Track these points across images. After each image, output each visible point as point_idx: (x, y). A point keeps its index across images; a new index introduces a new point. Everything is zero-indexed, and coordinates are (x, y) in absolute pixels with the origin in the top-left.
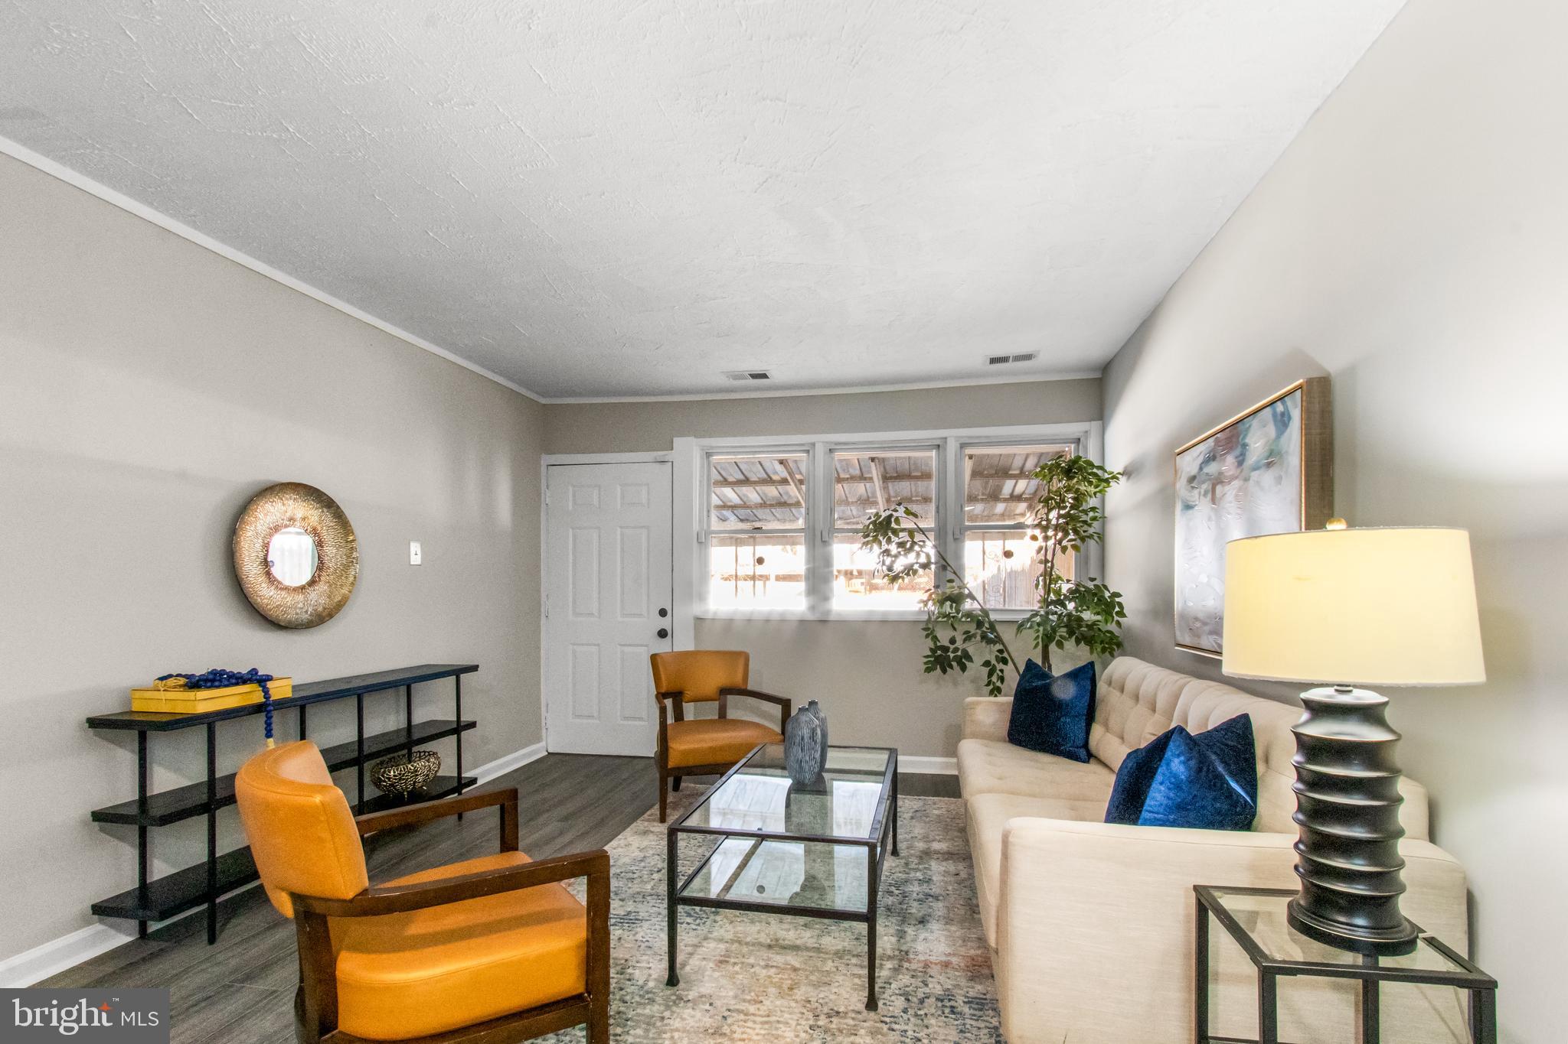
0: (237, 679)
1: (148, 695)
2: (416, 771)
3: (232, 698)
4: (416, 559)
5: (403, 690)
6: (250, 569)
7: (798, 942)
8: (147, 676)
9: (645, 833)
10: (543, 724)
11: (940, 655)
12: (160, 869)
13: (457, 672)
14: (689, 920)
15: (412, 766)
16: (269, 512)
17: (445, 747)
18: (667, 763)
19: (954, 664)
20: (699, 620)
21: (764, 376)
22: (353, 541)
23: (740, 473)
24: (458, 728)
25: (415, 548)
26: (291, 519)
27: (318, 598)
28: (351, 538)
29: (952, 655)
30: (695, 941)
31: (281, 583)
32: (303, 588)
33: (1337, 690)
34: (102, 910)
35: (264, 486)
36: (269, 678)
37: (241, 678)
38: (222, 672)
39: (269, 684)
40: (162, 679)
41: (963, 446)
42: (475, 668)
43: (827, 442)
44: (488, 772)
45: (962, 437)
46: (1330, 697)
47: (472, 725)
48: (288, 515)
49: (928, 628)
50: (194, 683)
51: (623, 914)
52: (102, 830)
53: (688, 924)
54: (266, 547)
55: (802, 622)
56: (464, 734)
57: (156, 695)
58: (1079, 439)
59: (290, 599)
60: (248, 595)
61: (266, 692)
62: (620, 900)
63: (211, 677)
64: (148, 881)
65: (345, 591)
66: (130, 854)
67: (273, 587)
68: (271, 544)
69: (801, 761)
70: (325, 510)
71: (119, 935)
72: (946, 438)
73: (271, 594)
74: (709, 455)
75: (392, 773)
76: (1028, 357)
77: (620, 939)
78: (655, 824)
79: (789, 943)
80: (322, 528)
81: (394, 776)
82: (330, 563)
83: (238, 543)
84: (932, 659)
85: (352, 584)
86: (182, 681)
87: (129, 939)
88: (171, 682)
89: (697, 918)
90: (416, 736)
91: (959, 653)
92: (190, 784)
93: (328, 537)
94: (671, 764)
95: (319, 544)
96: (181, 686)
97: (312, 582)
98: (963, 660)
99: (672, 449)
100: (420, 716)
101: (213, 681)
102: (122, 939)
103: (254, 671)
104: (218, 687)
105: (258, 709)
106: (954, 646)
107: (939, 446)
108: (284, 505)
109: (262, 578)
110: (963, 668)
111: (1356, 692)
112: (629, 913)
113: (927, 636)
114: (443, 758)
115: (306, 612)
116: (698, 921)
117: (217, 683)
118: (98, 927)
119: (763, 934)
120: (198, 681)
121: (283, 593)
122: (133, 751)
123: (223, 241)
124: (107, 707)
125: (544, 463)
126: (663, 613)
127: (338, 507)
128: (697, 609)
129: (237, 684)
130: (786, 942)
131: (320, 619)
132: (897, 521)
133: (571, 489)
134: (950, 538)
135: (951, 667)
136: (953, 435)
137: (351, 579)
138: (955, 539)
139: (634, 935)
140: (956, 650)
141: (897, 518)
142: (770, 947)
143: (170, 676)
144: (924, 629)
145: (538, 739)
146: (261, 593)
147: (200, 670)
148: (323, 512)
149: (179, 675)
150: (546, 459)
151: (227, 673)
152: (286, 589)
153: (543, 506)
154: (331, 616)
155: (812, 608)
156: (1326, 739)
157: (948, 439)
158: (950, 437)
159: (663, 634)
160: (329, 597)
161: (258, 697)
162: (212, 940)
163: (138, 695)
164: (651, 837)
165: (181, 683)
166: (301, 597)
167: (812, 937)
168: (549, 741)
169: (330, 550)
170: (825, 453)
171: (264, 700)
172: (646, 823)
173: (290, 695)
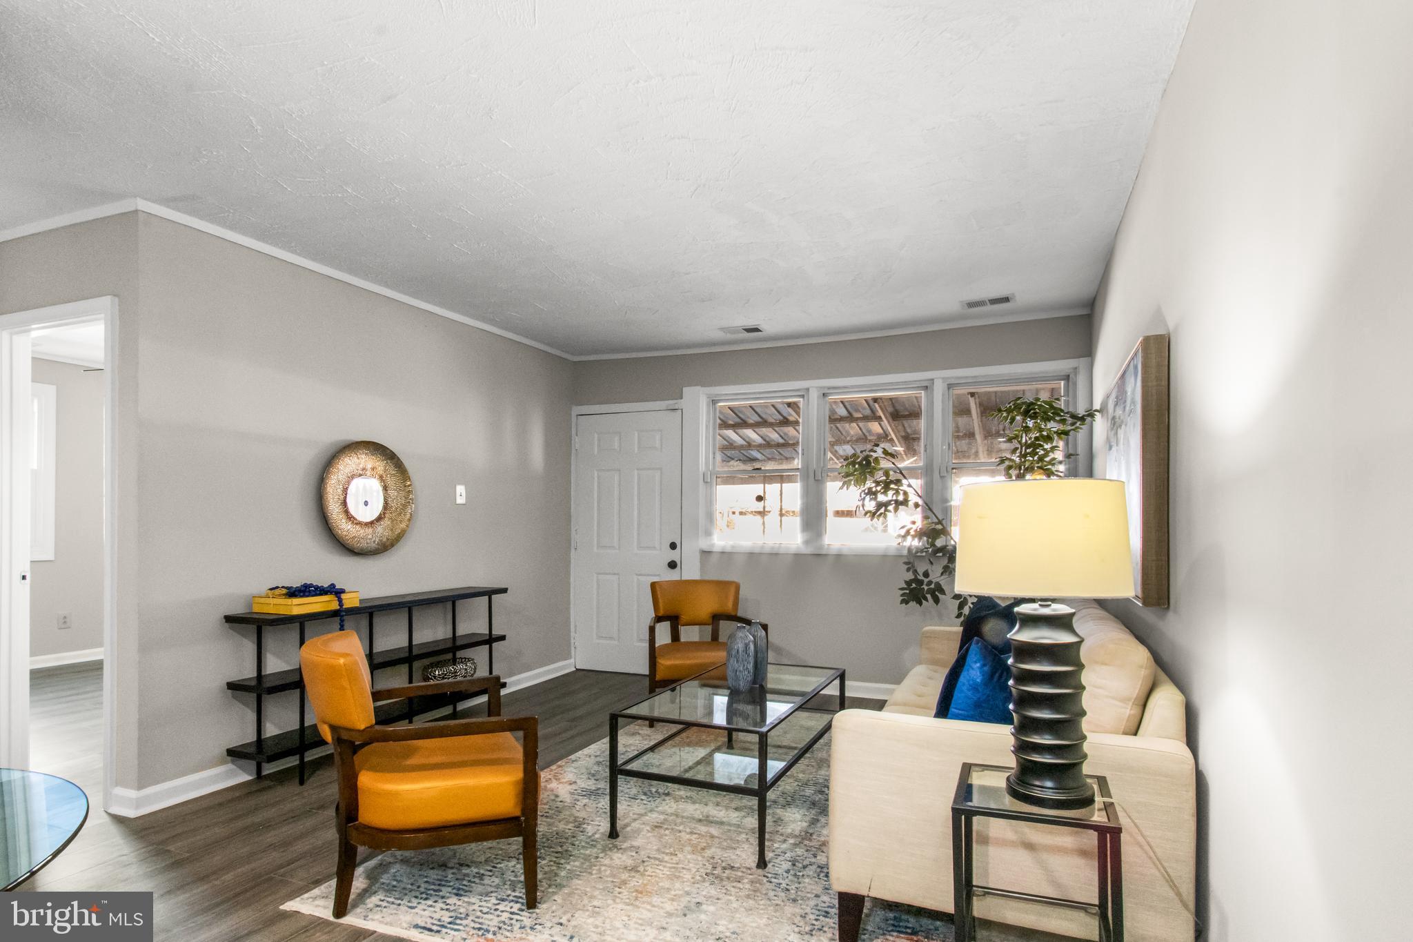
0: (321, 591)
1: (262, 600)
2: (456, 672)
3: (319, 605)
4: (461, 500)
5: (449, 605)
6: (334, 508)
7: (724, 820)
8: (262, 587)
9: (633, 734)
10: (572, 644)
11: (915, 588)
12: (271, 730)
13: (490, 593)
14: (643, 797)
15: (453, 668)
16: (349, 464)
17: (480, 654)
18: (655, 675)
19: (929, 596)
20: (706, 554)
21: (757, 330)
22: (409, 486)
23: (756, 415)
24: (490, 640)
25: (460, 489)
26: (364, 469)
27: (382, 531)
28: (409, 483)
29: (926, 588)
30: (643, 811)
31: (356, 520)
32: (372, 523)
33: (1040, 605)
34: (235, 754)
35: (343, 444)
36: (343, 591)
37: (323, 590)
38: (311, 585)
39: (343, 596)
40: (271, 589)
41: (950, 386)
42: (504, 591)
43: (821, 388)
44: (519, 682)
45: (948, 378)
46: (1035, 610)
47: (503, 638)
48: (361, 466)
49: (910, 561)
50: (293, 593)
51: (594, 789)
52: (234, 697)
53: (642, 800)
54: (345, 490)
55: (798, 556)
56: (495, 645)
57: (267, 601)
58: (1069, 376)
59: (362, 532)
60: (332, 528)
61: (340, 600)
62: (595, 780)
63: (303, 589)
64: (263, 737)
65: (403, 525)
66: (251, 716)
67: (350, 523)
68: (349, 490)
69: (736, 671)
70: (389, 462)
71: (244, 773)
72: (933, 380)
73: (349, 527)
74: (714, 402)
75: (437, 673)
76: (1006, 300)
77: (585, 805)
78: (644, 728)
79: (718, 820)
80: (387, 476)
81: (439, 675)
82: (393, 504)
83: (325, 488)
84: (908, 592)
85: (409, 520)
86: (284, 591)
87: (250, 778)
88: (277, 592)
89: (650, 797)
90: (459, 643)
91: (933, 586)
92: (289, 668)
93: (390, 481)
94: (658, 677)
95: (385, 488)
96: (284, 595)
97: (379, 519)
98: (937, 593)
99: (682, 398)
100: (463, 630)
101: (304, 592)
102: (245, 777)
103: (333, 586)
104: (308, 596)
105: (335, 614)
106: (927, 580)
107: (927, 387)
108: (358, 458)
109: (342, 516)
110: (937, 600)
111: (1054, 606)
112: (599, 789)
113: (908, 570)
114: (477, 664)
115: (374, 542)
116: (650, 799)
117: (307, 594)
118: (230, 766)
119: (698, 812)
120: (295, 591)
121: (358, 527)
122: (254, 643)
123: (314, 260)
124: (238, 609)
125: (574, 413)
126: (673, 546)
127: (398, 459)
128: (703, 544)
129: (321, 595)
130: (715, 819)
131: (384, 548)
132: (876, 460)
133: (596, 436)
134: (936, 475)
135: (926, 599)
136: (940, 377)
137: (408, 516)
138: (942, 477)
139: (597, 804)
140: (930, 583)
141: (876, 458)
142: (700, 820)
143: (277, 588)
144: (906, 563)
145: (567, 656)
146: (342, 527)
147: (296, 584)
148: (387, 463)
149: (283, 587)
150: (576, 410)
151: (314, 587)
152: (360, 523)
153: (573, 451)
154: (392, 545)
155: (806, 542)
156: (1029, 643)
157: (935, 380)
158: (936, 378)
159: (672, 565)
160: (392, 530)
161: (334, 606)
162: (302, 783)
163: (257, 600)
164: (638, 737)
165: (284, 592)
166: (370, 530)
167: (738, 817)
168: (577, 660)
169: (392, 493)
170: (818, 397)
171: (339, 607)
172: (637, 727)
173: (358, 605)
